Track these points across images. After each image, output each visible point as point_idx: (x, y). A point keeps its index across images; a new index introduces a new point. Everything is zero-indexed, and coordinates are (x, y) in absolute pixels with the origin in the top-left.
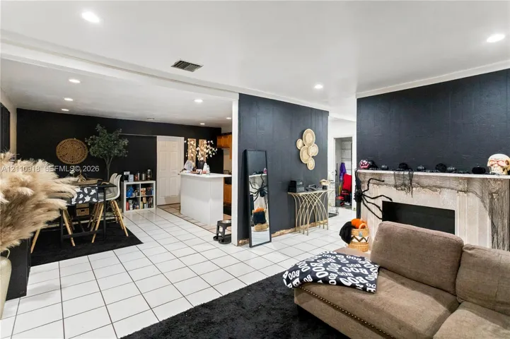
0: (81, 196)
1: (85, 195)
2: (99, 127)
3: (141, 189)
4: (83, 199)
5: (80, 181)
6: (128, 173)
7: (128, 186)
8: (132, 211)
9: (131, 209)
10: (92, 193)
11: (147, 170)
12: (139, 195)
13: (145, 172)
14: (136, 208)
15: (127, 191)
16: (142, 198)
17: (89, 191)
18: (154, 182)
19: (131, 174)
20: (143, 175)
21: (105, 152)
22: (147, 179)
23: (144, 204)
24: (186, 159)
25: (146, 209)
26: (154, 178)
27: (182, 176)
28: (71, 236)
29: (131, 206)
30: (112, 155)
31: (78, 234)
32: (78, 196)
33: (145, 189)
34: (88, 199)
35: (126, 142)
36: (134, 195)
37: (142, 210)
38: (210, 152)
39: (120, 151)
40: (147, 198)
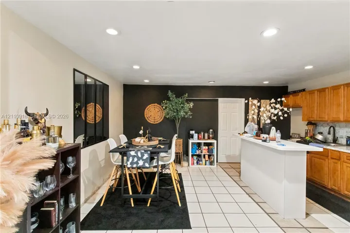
0: (136, 160)
1: (139, 159)
2: (170, 93)
3: (204, 147)
4: (137, 163)
5: (142, 142)
6: (194, 132)
7: (193, 144)
8: (196, 166)
9: (196, 164)
10: (144, 158)
11: (209, 130)
12: (202, 152)
13: (208, 132)
14: (200, 164)
15: (192, 148)
16: (204, 155)
17: (143, 155)
18: (215, 142)
19: (195, 133)
20: (206, 135)
21: (175, 114)
22: (209, 138)
23: (206, 161)
24: (246, 121)
25: (208, 166)
26: (215, 137)
27: (242, 140)
28: (131, 196)
29: (195, 162)
30: (179, 117)
31: (136, 196)
32: (133, 160)
33: (207, 147)
34: (141, 163)
35: (192, 105)
36: (198, 152)
37: (204, 167)
38: (280, 113)
39: (186, 113)
40: (209, 156)
